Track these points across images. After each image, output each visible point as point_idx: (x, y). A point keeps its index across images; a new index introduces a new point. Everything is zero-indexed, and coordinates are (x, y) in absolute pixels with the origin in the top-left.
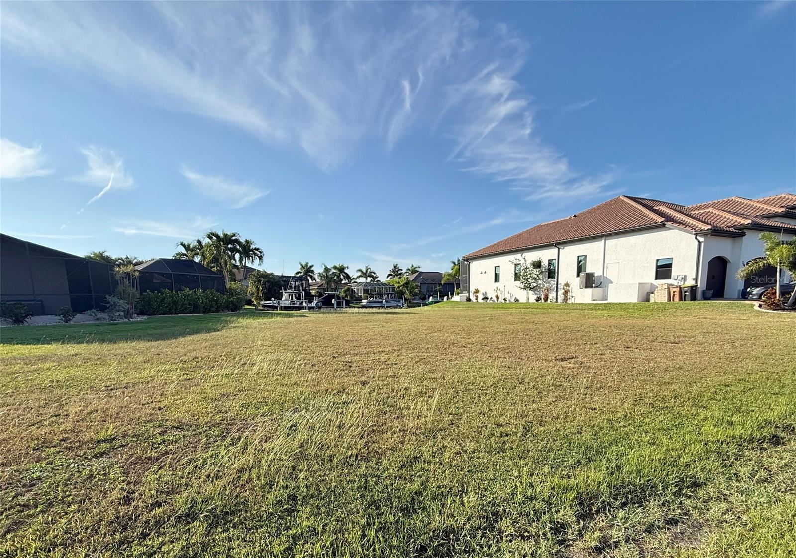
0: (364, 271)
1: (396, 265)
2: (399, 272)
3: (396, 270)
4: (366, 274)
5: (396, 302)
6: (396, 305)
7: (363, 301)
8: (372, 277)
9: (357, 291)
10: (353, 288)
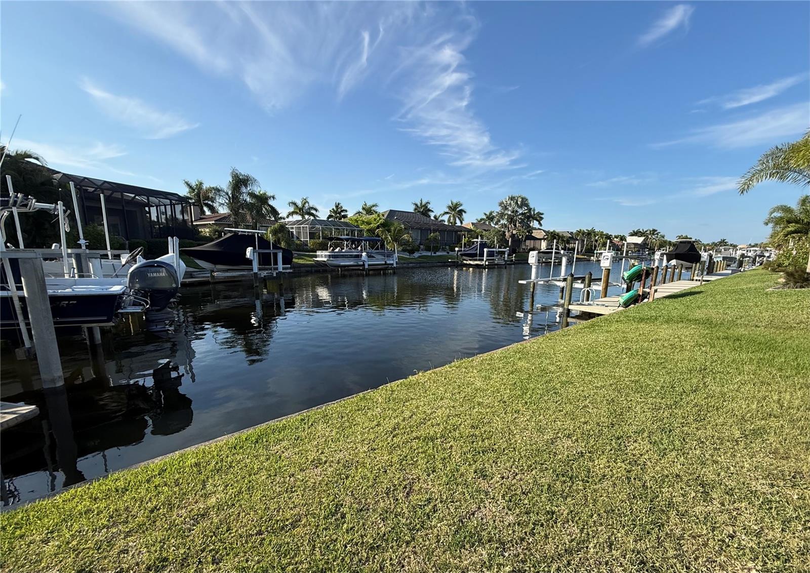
0: (300, 205)
1: (339, 204)
2: (342, 214)
3: (339, 210)
4: (303, 210)
5: (385, 256)
6: (384, 262)
7: (319, 253)
8: (312, 215)
9: (296, 232)
10: (290, 226)
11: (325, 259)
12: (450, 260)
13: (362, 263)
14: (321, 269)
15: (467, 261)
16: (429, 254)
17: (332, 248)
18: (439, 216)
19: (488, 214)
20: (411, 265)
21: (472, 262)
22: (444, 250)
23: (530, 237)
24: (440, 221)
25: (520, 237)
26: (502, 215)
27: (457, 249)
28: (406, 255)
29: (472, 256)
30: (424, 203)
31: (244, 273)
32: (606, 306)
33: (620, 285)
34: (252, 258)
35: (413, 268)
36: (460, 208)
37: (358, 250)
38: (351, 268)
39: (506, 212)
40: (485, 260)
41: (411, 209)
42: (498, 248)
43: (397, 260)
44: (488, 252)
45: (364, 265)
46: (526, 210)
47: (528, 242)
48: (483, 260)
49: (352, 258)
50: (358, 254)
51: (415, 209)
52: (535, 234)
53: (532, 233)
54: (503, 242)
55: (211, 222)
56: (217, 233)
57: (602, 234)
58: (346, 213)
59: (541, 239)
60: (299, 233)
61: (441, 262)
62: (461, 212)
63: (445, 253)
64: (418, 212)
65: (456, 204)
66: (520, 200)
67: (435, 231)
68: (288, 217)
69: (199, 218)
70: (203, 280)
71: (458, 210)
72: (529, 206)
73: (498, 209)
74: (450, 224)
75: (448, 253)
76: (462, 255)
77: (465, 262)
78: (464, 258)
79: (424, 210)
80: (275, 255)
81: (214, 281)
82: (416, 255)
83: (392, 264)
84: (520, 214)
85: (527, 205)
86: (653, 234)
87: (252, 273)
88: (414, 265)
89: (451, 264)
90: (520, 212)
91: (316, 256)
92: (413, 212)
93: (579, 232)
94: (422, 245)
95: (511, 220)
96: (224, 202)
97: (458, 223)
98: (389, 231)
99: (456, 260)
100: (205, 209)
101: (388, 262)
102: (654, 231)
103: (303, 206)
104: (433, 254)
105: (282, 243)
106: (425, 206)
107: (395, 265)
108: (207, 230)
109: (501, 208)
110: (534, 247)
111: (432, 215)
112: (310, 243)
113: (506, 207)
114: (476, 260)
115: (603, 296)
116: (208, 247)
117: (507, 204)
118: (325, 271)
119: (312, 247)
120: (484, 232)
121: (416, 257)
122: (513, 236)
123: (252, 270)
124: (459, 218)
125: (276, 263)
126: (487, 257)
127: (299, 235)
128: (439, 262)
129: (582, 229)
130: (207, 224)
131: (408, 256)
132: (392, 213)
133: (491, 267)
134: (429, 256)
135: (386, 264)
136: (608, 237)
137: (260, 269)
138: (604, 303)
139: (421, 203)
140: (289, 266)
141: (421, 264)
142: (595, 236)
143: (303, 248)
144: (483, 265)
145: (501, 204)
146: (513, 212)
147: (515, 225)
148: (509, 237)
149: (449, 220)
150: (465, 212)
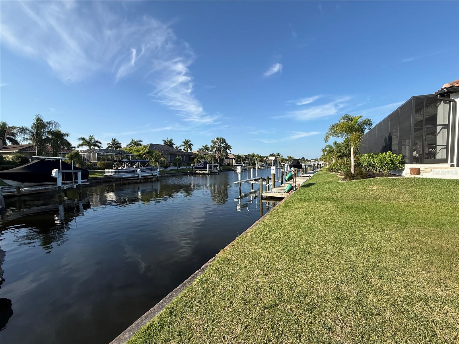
0: (88, 140)
1: (115, 139)
2: (118, 145)
3: (116, 143)
4: (90, 143)
5: (152, 171)
6: (151, 174)
7: (106, 170)
8: (97, 146)
9: (87, 157)
10: (82, 153)
11: (112, 174)
12: (189, 171)
13: (137, 175)
14: (108, 180)
15: (198, 171)
16: (176, 168)
17: (116, 167)
18: (179, 147)
19: (204, 146)
20: (166, 175)
21: (201, 172)
22: (184, 165)
23: (227, 158)
24: (180, 150)
25: (223, 158)
26: (213, 147)
27: (192, 165)
28: (163, 169)
29: (201, 168)
30: (169, 140)
31: (49, 187)
32: (278, 193)
33: (278, 181)
34: (57, 177)
35: (167, 176)
36: (190, 143)
37: (134, 167)
38: (130, 179)
39: (215, 145)
40: (208, 170)
41: (162, 143)
42: (214, 164)
43: (159, 173)
44: (209, 166)
45: (138, 176)
46: (225, 144)
47: (226, 160)
48: (207, 170)
49: (131, 172)
50: (134, 170)
51: (164, 143)
52: (230, 156)
53: (228, 155)
54: (215, 161)
55: (14, 151)
56: (20, 159)
57: (258, 156)
58: (120, 145)
59: (232, 159)
60: (90, 157)
61: (184, 172)
62: (190, 145)
63: (185, 167)
64: (166, 145)
65: (188, 141)
66: (221, 139)
67: (179, 155)
68: (78, 147)
69: (2, 148)
70: (9, 194)
71: (188, 144)
72: (226, 142)
73: (212, 144)
74: (185, 151)
75: (187, 167)
76: (195, 168)
77: (197, 172)
78: (197, 169)
79: (170, 144)
80: (76, 174)
81: (20, 194)
82: (169, 169)
83: (156, 175)
84: (222, 147)
85: (225, 142)
86: (278, 156)
87: (56, 186)
88: (168, 174)
89: (189, 173)
90: (222, 146)
91: (105, 173)
92: (163, 144)
93: (249, 155)
94: (171, 163)
95: (218, 150)
96: (28, 137)
97: (189, 151)
98: (152, 155)
99: (192, 171)
100: (7, 141)
101: (154, 174)
102: (279, 154)
103: (91, 140)
104: (178, 168)
105: (77, 164)
106: (170, 142)
107: (158, 176)
108: (11, 156)
109: (213, 143)
110: (229, 163)
111: (175, 147)
112: (98, 164)
113: (215, 143)
114: (203, 171)
115: (273, 187)
116: (15, 170)
117: (215, 141)
118: (110, 181)
119: (100, 166)
120: (205, 156)
121: (169, 170)
122: (219, 157)
123: (57, 184)
124: (189, 148)
125: (76, 178)
126: (209, 168)
127: (89, 159)
128: (182, 172)
129: (250, 154)
130: (11, 152)
131: (164, 169)
132: (152, 145)
133: (211, 174)
134: (176, 169)
135: (152, 175)
136: (261, 157)
137: (63, 184)
138: (276, 191)
139: (168, 140)
140: (87, 180)
141: (173, 174)
142: (256, 157)
143: (93, 167)
144: (207, 173)
145: (212, 141)
146: (219, 145)
147: (220, 152)
148: (217, 158)
149: (184, 149)
150: (193, 145)
